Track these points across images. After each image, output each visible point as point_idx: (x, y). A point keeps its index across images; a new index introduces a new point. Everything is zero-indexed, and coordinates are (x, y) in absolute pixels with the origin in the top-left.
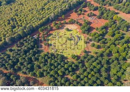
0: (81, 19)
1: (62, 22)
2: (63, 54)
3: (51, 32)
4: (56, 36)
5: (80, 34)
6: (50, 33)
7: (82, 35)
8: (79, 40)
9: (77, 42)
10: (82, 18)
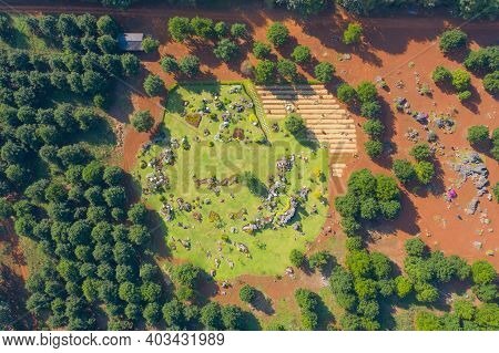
0: (424, 121)
1: (324, 55)
2: (170, 225)
3: (222, 72)
4: (220, 115)
5: (321, 199)
6: (214, 72)
7: (324, 210)
8: (290, 222)
9: (269, 226)
10: (435, 119)
